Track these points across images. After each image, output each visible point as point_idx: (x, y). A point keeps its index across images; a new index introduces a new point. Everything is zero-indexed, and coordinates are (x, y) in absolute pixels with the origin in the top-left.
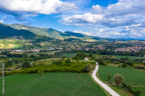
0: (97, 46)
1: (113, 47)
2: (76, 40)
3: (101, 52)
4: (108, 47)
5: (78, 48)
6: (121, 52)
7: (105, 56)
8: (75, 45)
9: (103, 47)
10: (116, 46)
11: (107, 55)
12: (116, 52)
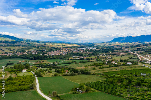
0: (29, 50)
1: (44, 51)
2: (4, 44)
3: (34, 57)
4: (40, 51)
5: (7, 54)
6: (52, 56)
7: (39, 61)
8: (4, 50)
9: (35, 51)
10: (47, 50)
11: (40, 59)
12: (48, 56)
